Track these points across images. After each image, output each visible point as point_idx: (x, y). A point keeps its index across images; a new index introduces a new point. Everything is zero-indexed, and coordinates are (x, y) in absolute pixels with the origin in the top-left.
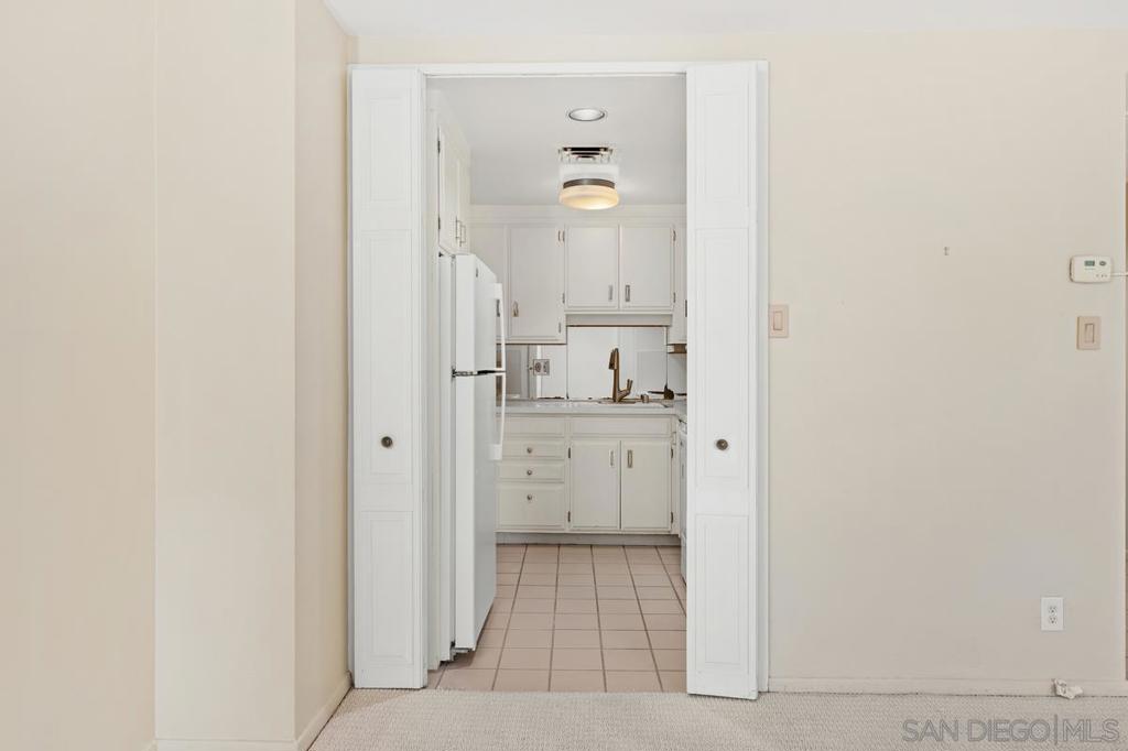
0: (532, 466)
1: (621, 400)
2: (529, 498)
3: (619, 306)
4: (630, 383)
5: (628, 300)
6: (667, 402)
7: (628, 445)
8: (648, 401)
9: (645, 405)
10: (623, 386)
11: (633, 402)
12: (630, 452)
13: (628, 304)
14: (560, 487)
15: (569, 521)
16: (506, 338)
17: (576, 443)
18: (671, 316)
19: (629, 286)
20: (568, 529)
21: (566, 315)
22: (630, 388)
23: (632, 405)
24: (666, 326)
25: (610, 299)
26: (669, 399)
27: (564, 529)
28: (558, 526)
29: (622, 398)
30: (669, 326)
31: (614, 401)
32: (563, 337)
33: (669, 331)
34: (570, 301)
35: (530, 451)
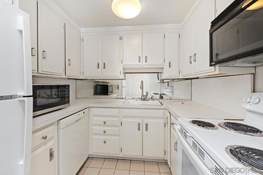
0: (106, 129)
1: (144, 100)
2: (105, 142)
3: (143, 64)
4: (147, 93)
5: (146, 62)
6: (161, 100)
7: (146, 121)
8: (154, 100)
10: (145, 94)
12: (147, 124)
13: (146, 63)
14: (117, 138)
15: (121, 152)
16: (101, 76)
17: (124, 120)
18: (163, 68)
19: (147, 57)
20: (121, 155)
21: (123, 68)
22: (147, 95)
23: (148, 101)
24: (160, 73)
25: (139, 61)
26: (162, 99)
27: (119, 155)
28: (117, 154)
29: (144, 98)
30: (162, 72)
31: (142, 100)
32: (122, 76)
33: (162, 74)
34: (124, 63)
35: (104, 123)
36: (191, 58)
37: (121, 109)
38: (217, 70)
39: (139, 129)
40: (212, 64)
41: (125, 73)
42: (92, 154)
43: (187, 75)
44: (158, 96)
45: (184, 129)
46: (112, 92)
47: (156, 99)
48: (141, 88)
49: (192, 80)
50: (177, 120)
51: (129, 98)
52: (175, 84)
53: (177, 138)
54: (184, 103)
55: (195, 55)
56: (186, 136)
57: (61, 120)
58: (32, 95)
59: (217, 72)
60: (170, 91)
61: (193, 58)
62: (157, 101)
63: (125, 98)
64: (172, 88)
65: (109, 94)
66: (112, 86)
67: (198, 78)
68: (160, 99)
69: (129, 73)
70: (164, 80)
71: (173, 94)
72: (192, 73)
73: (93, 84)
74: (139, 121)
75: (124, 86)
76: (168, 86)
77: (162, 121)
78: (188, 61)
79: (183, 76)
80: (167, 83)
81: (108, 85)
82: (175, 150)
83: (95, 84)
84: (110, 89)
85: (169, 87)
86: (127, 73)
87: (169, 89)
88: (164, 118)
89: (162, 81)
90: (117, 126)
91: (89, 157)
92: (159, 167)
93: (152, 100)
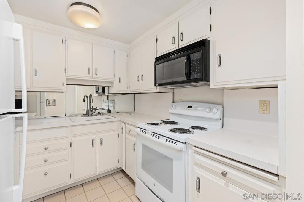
0: (47, 156)
2: (45, 175)
3: (93, 77)
5: (96, 74)
7: (101, 135)
11: (96, 115)
12: (102, 139)
13: (96, 76)
15: (71, 178)
18: (112, 83)
20: (70, 182)
21: (67, 79)
23: (96, 117)
25: (89, 73)
27: (67, 183)
28: (65, 183)
30: (110, 86)
31: (90, 115)
32: (65, 89)
33: (110, 88)
35: (46, 149)
36: (139, 78)
37: (70, 127)
38: (158, 89)
40: (156, 85)
43: (134, 91)
45: (144, 129)
47: (105, 114)
49: (135, 94)
54: (131, 114)
55: (142, 76)
59: (158, 91)
60: (112, 105)
61: (141, 78)
62: (106, 116)
63: (66, 115)
64: (113, 102)
67: (141, 93)
68: (108, 113)
69: (70, 84)
74: (93, 137)
76: (107, 100)
77: (116, 133)
78: (136, 79)
82: (133, 150)
88: (118, 129)
90: (65, 149)
92: (113, 177)
93: (101, 115)
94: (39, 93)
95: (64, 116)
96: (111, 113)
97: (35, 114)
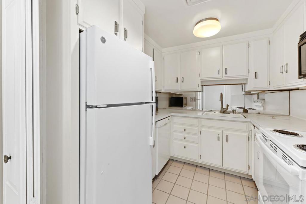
0: (186, 135)
1: (223, 112)
2: (184, 147)
3: (223, 76)
4: (228, 106)
5: (226, 74)
6: (245, 114)
7: (226, 132)
8: (236, 113)
9: (234, 115)
10: (225, 107)
11: (229, 113)
12: (227, 136)
13: (226, 75)
14: (196, 145)
15: (200, 158)
16: (180, 90)
17: (203, 129)
18: (247, 79)
19: (227, 68)
20: (200, 161)
21: (201, 81)
22: (227, 108)
23: (228, 114)
24: (244, 84)
25: (219, 74)
26: (246, 112)
28: (196, 160)
29: (224, 111)
31: (221, 112)
32: (200, 89)
33: (246, 85)
34: (202, 76)
35: (185, 130)
36: (282, 68)
37: (200, 119)
39: (219, 140)
40: (300, 77)
41: (203, 85)
42: (173, 156)
43: (280, 87)
44: (242, 110)
45: (265, 136)
46: (186, 104)
48: (220, 100)
49: (290, 91)
50: (259, 130)
51: (207, 111)
52: (267, 96)
53: (259, 146)
54: (275, 117)
55: (287, 65)
56: (266, 141)
57: (158, 122)
58: (155, 102)
60: (261, 105)
61: (284, 69)
62: (240, 115)
64: (263, 101)
65: (183, 106)
66: (186, 98)
67: (298, 89)
68: (244, 112)
69: (207, 85)
70: (251, 92)
71: (265, 109)
72: (284, 85)
73: (168, 96)
74: (219, 131)
75: (199, 98)
79: (274, 87)
80: (256, 96)
81: (183, 97)
83: (170, 97)
84: (184, 102)
85: (259, 100)
86: (205, 85)
87: (258, 102)
88: (248, 131)
89: (248, 93)
90: (196, 134)
91: (171, 158)
92: (241, 181)
93: (234, 113)
94: (195, 93)
95: (202, 110)
96: (248, 112)
97: (192, 107)
